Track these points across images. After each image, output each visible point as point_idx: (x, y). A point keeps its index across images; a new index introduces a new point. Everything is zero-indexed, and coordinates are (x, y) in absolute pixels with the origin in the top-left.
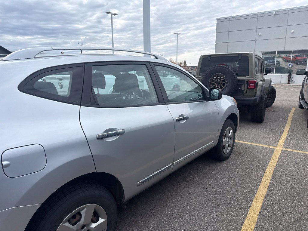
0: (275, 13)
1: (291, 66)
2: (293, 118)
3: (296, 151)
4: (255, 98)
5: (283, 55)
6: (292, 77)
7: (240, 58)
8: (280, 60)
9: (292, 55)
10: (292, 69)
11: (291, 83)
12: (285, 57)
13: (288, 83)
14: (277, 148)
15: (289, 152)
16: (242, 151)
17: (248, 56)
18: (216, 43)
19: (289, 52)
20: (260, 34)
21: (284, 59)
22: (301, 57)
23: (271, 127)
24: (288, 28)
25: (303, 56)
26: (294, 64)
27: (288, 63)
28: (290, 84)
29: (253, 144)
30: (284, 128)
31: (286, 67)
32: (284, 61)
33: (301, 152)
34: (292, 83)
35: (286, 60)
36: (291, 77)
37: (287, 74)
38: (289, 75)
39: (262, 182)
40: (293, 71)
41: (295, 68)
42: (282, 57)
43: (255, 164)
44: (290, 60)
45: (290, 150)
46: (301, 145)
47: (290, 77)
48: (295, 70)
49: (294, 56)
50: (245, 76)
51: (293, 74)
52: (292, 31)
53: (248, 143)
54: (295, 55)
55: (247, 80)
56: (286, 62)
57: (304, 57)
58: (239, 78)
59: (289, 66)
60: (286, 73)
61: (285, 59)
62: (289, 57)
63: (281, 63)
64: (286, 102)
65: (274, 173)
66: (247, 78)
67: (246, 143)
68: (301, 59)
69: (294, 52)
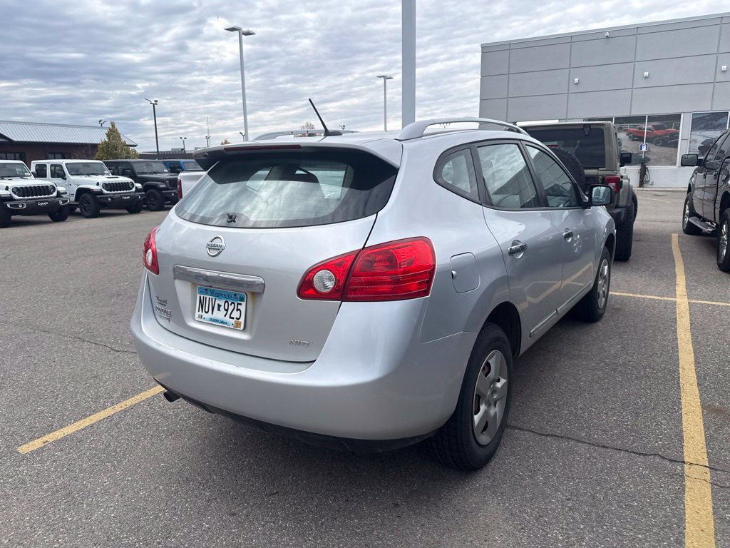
0: (607, 34)
1: (644, 149)
2: (682, 252)
3: (714, 303)
4: (618, 210)
5: (628, 126)
6: (647, 173)
7: (587, 133)
8: (622, 136)
9: (646, 126)
10: (648, 156)
11: (645, 185)
12: (631, 129)
13: (640, 186)
14: (678, 300)
15: (702, 304)
16: (618, 306)
17: (602, 130)
18: (481, 100)
19: (641, 119)
20: (576, 80)
21: (631, 133)
22: (665, 129)
23: (650, 267)
24: (636, 66)
25: (669, 128)
26: (652, 145)
27: (639, 143)
28: (645, 189)
29: (631, 295)
30: (674, 269)
31: (635, 152)
32: (630, 137)
33: (724, 304)
34: (649, 186)
35: (634, 136)
36: (645, 174)
37: (638, 168)
38: (641, 169)
39: (679, 347)
40: (649, 160)
41: (653, 153)
42: (626, 131)
43: (652, 324)
44: (642, 135)
45: (703, 302)
46: (718, 294)
47: (643, 173)
48: (653, 157)
49: (650, 127)
50: (598, 168)
51: (649, 167)
52: (646, 74)
53: (622, 294)
54: (653, 126)
55: (602, 176)
56: (633, 140)
57: (673, 129)
58: (587, 172)
59: (641, 149)
60: (635, 164)
61: (631, 135)
62: (640, 129)
63: (623, 144)
64: (654, 223)
65: (692, 335)
66: (600, 173)
67: (617, 294)
68: (666, 135)
69: (652, 118)
